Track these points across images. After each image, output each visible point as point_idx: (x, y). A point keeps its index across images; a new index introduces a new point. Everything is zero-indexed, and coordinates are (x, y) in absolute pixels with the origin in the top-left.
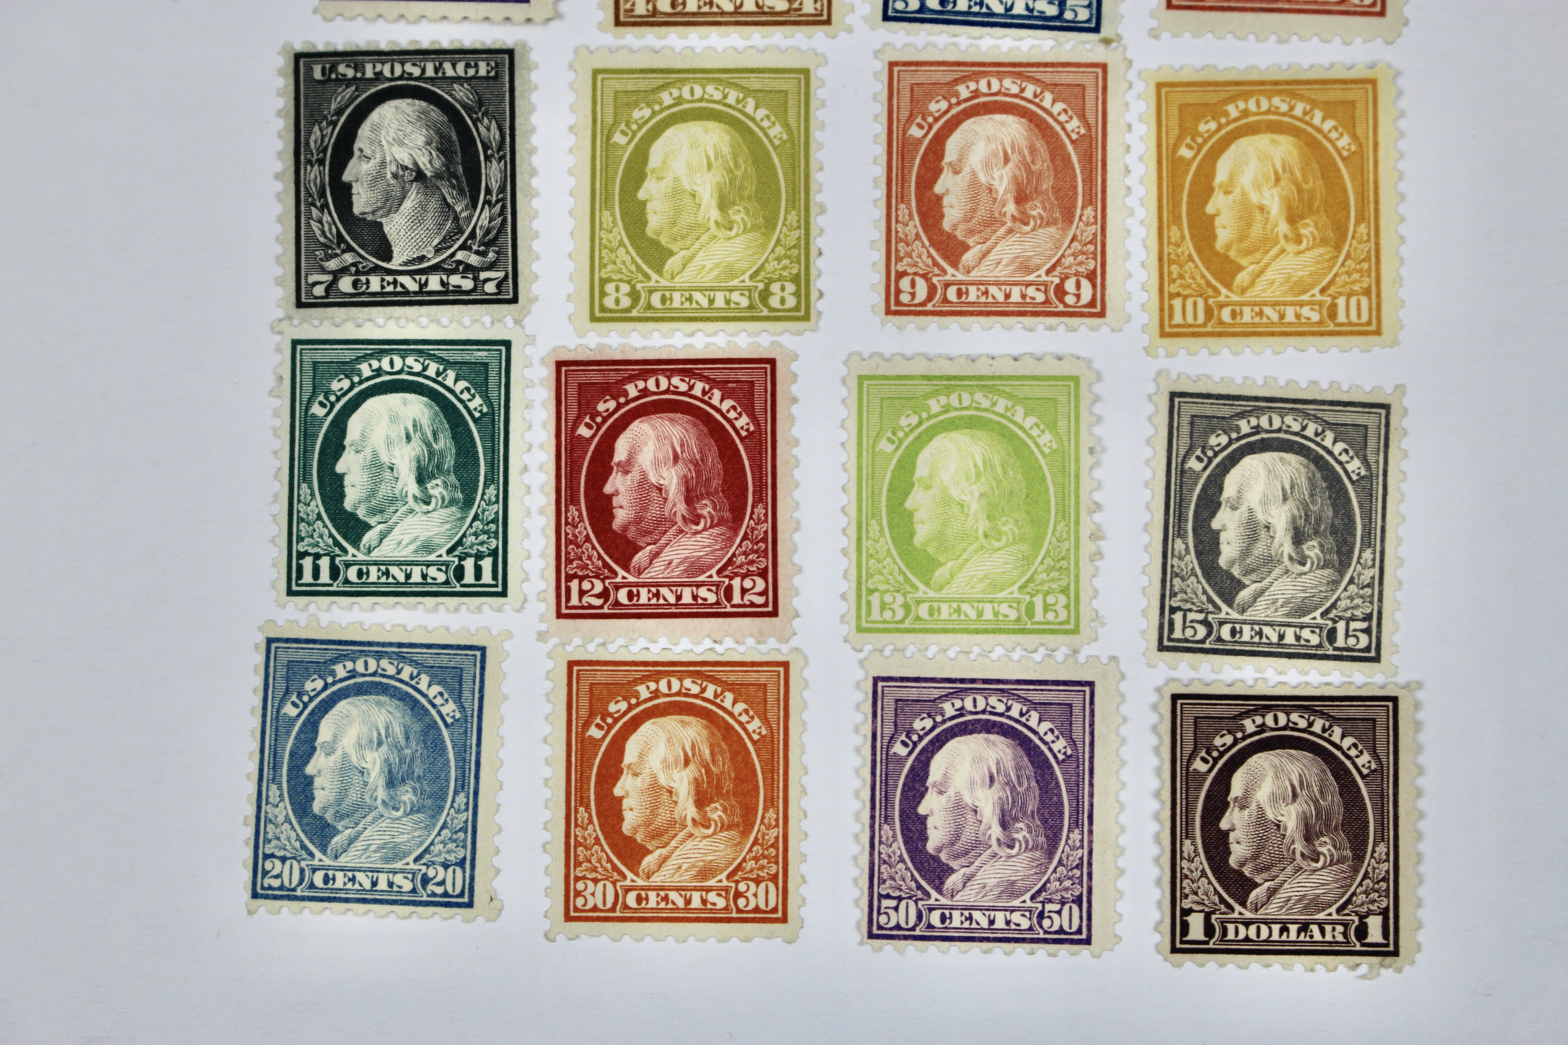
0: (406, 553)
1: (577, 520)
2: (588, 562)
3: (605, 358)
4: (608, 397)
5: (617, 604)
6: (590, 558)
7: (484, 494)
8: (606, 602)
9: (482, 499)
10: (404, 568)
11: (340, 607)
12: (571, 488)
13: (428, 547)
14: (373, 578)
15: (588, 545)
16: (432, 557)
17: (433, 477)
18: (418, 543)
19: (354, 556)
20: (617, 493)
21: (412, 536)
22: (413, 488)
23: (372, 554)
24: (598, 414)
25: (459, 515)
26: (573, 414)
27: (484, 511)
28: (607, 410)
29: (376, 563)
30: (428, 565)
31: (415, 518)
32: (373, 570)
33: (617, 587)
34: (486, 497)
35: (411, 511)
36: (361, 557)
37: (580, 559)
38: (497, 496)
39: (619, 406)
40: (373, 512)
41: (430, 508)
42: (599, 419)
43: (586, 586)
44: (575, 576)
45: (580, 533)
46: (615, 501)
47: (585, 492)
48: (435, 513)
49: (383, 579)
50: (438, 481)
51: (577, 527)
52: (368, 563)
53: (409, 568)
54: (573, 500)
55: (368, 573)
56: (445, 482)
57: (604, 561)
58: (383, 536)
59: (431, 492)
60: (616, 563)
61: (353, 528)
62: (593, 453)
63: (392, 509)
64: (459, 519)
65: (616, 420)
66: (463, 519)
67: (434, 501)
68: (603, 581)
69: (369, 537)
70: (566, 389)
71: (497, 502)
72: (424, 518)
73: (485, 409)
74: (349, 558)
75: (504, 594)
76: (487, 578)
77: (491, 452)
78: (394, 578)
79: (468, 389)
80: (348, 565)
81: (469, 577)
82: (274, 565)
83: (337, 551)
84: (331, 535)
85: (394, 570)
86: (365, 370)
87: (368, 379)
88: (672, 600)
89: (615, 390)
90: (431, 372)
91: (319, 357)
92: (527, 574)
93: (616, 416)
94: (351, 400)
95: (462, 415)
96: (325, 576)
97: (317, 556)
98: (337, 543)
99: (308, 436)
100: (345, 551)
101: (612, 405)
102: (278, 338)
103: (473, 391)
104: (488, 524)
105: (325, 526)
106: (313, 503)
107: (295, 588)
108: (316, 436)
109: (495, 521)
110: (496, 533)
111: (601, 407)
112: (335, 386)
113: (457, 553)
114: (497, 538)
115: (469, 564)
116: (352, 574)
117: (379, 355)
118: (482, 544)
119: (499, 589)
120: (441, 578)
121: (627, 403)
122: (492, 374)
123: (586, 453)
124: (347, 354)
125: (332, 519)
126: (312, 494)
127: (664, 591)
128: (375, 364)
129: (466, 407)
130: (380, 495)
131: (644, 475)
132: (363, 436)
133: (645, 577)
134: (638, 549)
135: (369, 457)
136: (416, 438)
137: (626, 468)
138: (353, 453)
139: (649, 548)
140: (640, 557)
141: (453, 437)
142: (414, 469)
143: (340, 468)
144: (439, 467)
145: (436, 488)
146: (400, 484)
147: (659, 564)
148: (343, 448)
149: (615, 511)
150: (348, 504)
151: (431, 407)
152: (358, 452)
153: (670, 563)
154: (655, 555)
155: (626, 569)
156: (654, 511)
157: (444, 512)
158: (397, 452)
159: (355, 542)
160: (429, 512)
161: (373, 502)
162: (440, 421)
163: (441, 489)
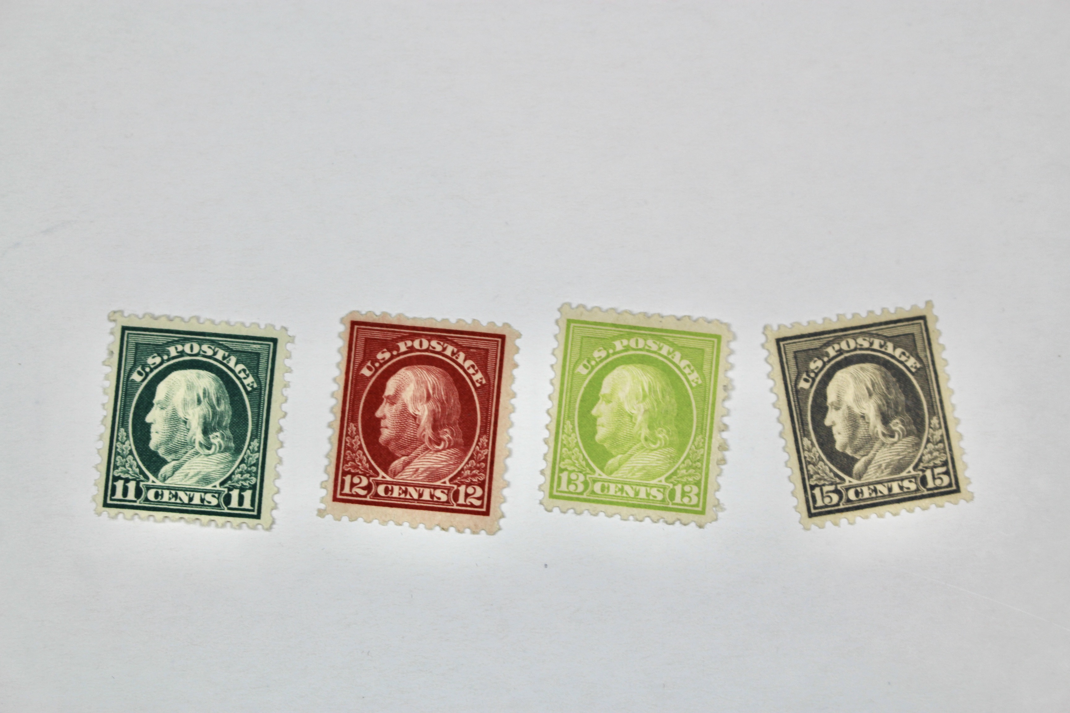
0: (190, 483)
1: (354, 433)
2: (359, 464)
3: (385, 322)
4: (385, 350)
5: (377, 495)
6: (361, 461)
7: (249, 445)
8: (369, 493)
9: (248, 448)
10: (188, 493)
11: (140, 518)
12: (353, 411)
13: (206, 479)
14: (166, 499)
15: (360, 451)
16: (209, 487)
17: (214, 430)
18: (200, 476)
19: (153, 482)
20: (384, 417)
21: (196, 471)
22: (199, 437)
23: (167, 482)
24: (377, 361)
25: (231, 459)
26: (360, 358)
27: (249, 457)
28: (384, 359)
29: (168, 488)
30: (206, 492)
31: (199, 459)
32: (166, 493)
33: (378, 484)
34: (251, 448)
35: (197, 453)
36: (158, 483)
37: (354, 461)
38: (259, 447)
39: (392, 357)
40: (169, 452)
41: (211, 452)
42: (377, 365)
43: (356, 480)
44: (349, 473)
45: (356, 443)
46: (383, 423)
47: (363, 414)
48: (213, 457)
49: (173, 500)
50: (218, 434)
51: (353, 438)
52: (163, 488)
53: (192, 493)
54: (353, 419)
55: (162, 495)
56: (222, 435)
57: (370, 464)
58: (175, 469)
59: (212, 441)
60: (379, 466)
61: (155, 462)
62: (371, 387)
63: (183, 451)
64: (231, 462)
65: (390, 366)
66: (233, 462)
67: (213, 447)
68: (368, 478)
69: (165, 470)
70: (356, 341)
71: (258, 451)
72: (206, 459)
73: (255, 386)
74: (150, 483)
75: (258, 517)
76: (247, 504)
77: (257, 415)
78: (181, 499)
79: (244, 371)
80: (148, 488)
81: (234, 503)
82: (95, 484)
83: (142, 477)
84: (138, 466)
85: (181, 494)
86: (173, 351)
87: (174, 358)
88: (416, 496)
89: (391, 346)
90: (219, 356)
91: (140, 340)
92: (276, 504)
93: (389, 363)
94: (160, 372)
95: (238, 389)
96: (131, 495)
97: (127, 481)
98: (142, 472)
99: (128, 395)
100: (147, 478)
101: (387, 355)
102: (112, 325)
103: (248, 372)
104: (251, 466)
105: (135, 459)
106: (127, 443)
107: (109, 502)
108: (133, 395)
109: (256, 465)
110: (256, 473)
111: (380, 356)
112: (150, 361)
113: (227, 485)
114: (256, 477)
115: (235, 494)
116: (151, 495)
117: (183, 341)
118: (245, 480)
119: (255, 513)
120: (214, 502)
121: (398, 355)
122: (263, 361)
123: (366, 387)
124: (161, 339)
125: (140, 455)
126: (127, 436)
127: (411, 489)
128: (180, 348)
129: (242, 383)
130: (175, 440)
131: (405, 407)
132: (167, 398)
133: (398, 479)
134: (395, 458)
135: (170, 412)
136: (205, 402)
137: (393, 400)
138: (159, 409)
139: (403, 458)
140: (396, 464)
141: (231, 404)
142: (201, 423)
143: (149, 419)
144: (219, 424)
145: (216, 439)
146: (190, 434)
147: (409, 470)
148: (152, 405)
149: (382, 430)
150: (152, 445)
151: (217, 381)
152: (162, 408)
153: (417, 470)
154: (407, 464)
155: (386, 471)
156: (409, 433)
157: (220, 456)
158: (190, 411)
159: (155, 473)
160: (210, 455)
161: (171, 445)
162: (223, 391)
163: (219, 439)
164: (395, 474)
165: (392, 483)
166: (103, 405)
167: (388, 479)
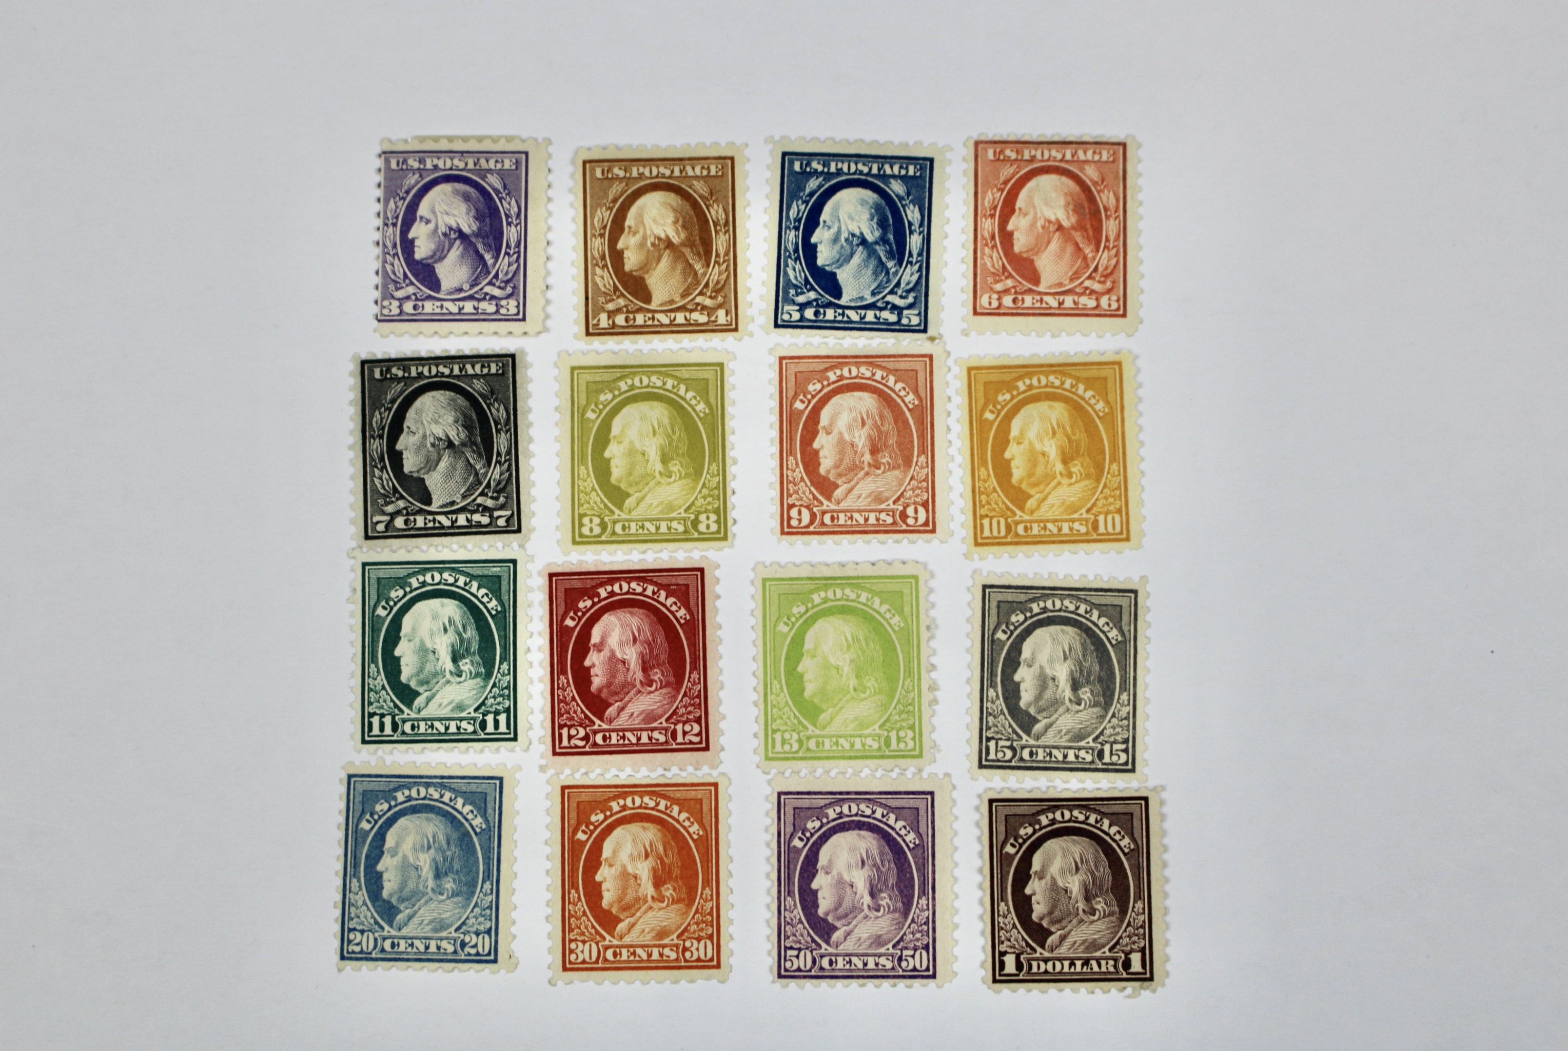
0: (445, 712)
1: (566, 685)
2: (574, 715)
3: (583, 570)
4: (586, 598)
5: (595, 744)
6: (575, 712)
7: (499, 668)
8: (587, 743)
9: (498, 671)
11: (399, 751)
12: (561, 663)
13: (460, 707)
14: (422, 730)
15: (574, 703)
16: (464, 714)
17: (463, 657)
18: (454, 705)
20: (593, 665)
21: (449, 700)
22: (449, 666)
23: (422, 713)
24: (579, 610)
25: (482, 684)
26: (561, 610)
27: (500, 681)
28: (585, 607)
29: (424, 720)
30: (461, 719)
31: (451, 687)
32: (422, 724)
33: (595, 732)
34: (501, 671)
35: (448, 682)
36: (413, 715)
37: (569, 713)
38: (509, 670)
39: (594, 604)
40: (421, 683)
41: (462, 679)
42: (580, 614)
43: (573, 732)
44: (565, 725)
45: (568, 694)
46: (592, 672)
47: (571, 665)
48: (465, 684)
49: (430, 731)
50: (467, 660)
51: (566, 691)
52: (418, 720)
53: (447, 723)
54: (563, 671)
55: (418, 727)
56: (472, 661)
57: (585, 714)
58: (429, 700)
59: (462, 668)
60: (594, 715)
62: (576, 637)
63: (435, 680)
64: (482, 687)
65: (592, 614)
66: (485, 687)
67: (464, 674)
68: (585, 728)
69: (419, 701)
70: (556, 593)
71: (509, 674)
72: (458, 686)
73: (499, 609)
74: (405, 716)
75: (515, 739)
76: (503, 728)
77: (504, 638)
78: (437, 729)
79: (487, 595)
80: (404, 721)
81: (490, 728)
82: (352, 722)
83: (396, 711)
84: (392, 700)
85: (437, 724)
86: (414, 582)
87: (416, 589)
88: (634, 740)
89: (591, 593)
90: (461, 583)
91: (382, 574)
92: (531, 725)
93: (592, 611)
94: (404, 604)
95: (483, 613)
96: (388, 730)
97: (382, 716)
98: (396, 706)
99: (375, 630)
100: (402, 711)
101: (589, 603)
102: (352, 562)
103: (490, 596)
104: (502, 690)
105: (388, 694)
106: (379, 678)
107: (367, 738)
108: (380, 630)
109: (508, 687)
110: (509, 696)
111: (581, 605)
112: (393, 594)
113: (481, 711)
114: (509, 700)
115: (490, 719)
116: (407, 728)
117: (423, 572)
118: (499, 704)
119: (512, 736)
120: (470, 729)
121: (600, 601)
122: (504, 583)
123: (571, 638)
124: (401, 572)
125: (392, 690)
126: (378, 672)
127: (628, 734)
128: (421, 578)
129: (486, 608)
130: (426, 671)
131: (613, 653)
132: (414, 629)
133: (615, 725)
134: (609, 705)
135: (418, 644)
136: (451, 630)
137: (599, 648)
138: (406, 641)
139: (617, 704)
140: (611, 711)
141: (477, 629)
142: (450, 652)
143: (397, 652)
144: (467, 650)
145: (466, 665)
146: (440, 663)
147: (624, 715)
148: (400, 638)
149: (592, 678)
150: (404, 678)
151: (461, 608)
152: (410, 641)
153: (632, 714)
154: (622, 709)
155: (601, 719)
156: (620, 678)
157: (472, 682)
158: (438, 641)
159: (409, 705)
160: (461, 682)
161: (421, 676)
162: (468, 618)
163: (469, 666)
164: (611, 721)
165: (609, 731)
166: (352, 643)
167: (605, 726)
